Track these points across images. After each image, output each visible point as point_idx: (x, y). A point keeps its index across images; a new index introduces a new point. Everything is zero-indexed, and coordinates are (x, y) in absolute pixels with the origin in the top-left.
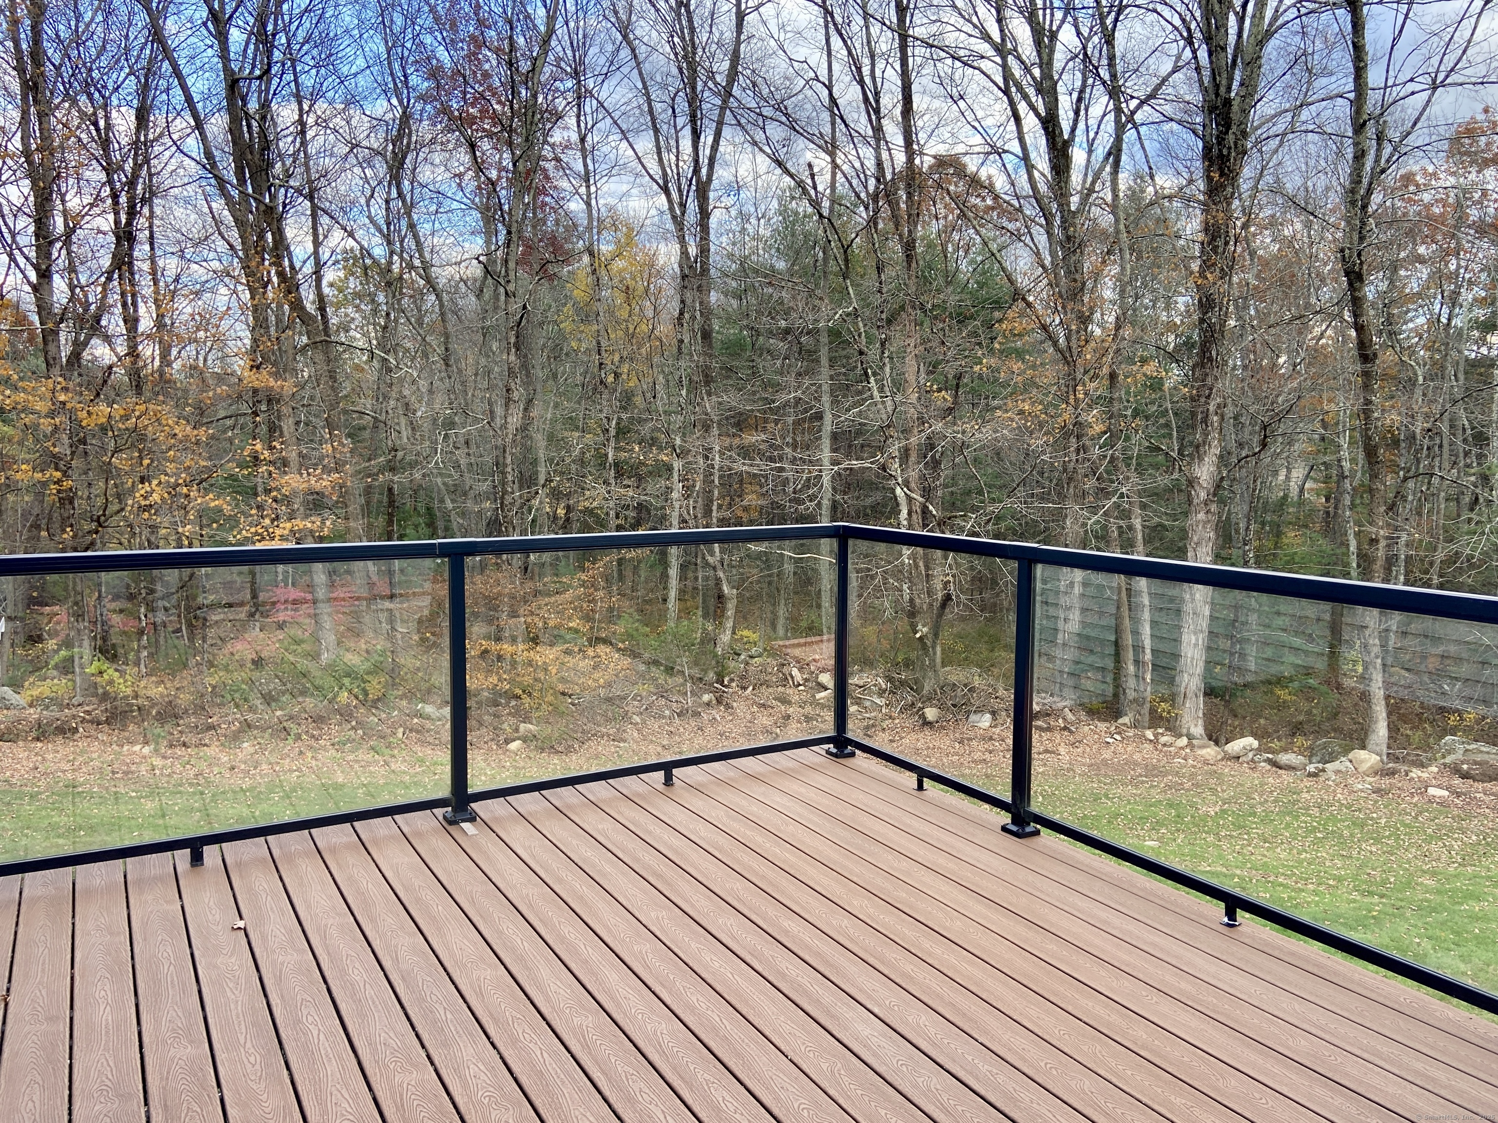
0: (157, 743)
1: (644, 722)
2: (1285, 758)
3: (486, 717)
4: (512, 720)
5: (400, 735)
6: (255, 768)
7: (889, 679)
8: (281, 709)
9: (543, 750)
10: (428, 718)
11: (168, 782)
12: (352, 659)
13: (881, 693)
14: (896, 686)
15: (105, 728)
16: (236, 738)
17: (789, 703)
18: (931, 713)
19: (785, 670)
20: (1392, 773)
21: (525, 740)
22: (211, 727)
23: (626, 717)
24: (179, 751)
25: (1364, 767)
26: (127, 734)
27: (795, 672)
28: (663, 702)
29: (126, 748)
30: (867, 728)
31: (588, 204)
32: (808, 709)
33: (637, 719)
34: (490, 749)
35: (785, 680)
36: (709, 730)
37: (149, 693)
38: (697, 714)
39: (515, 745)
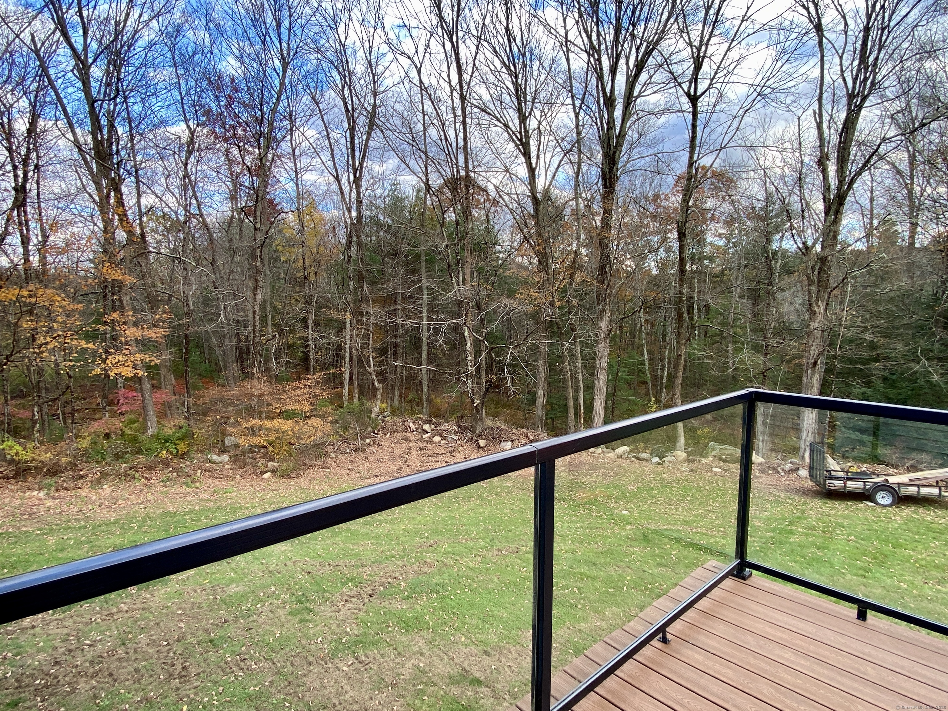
0: (49, 490)
1: (336, 456)
2: (642, 455)
3: (248, 460)
4: (263, 461)
5: (199, 474)
6: (115, 504)
7: (459, 426)
8: (126, 463)
9: (283, 477)
10: (215, 463)
11: (60, 520)
12: (168, 431)
13: (456, 433)
14: (463, 429)
15: (13, 481)
16: (99, 482)
17: (410, 441)
18: (482, 443)
19: (406, 424)
20: (693, 461)
21: (273, 471)
22: (82, 477)
23: (327, 454)
24: (62, 493)
25: (681, 459)
26: (27, 484)
27: (411, 425)
28: (346, 445)
29: (27, 494)
30: (451, 452)
31: (297, 184)
32: (420, 444)
33: (333, 455)
34: (252, 479)
35: (406, 429)
36: (371, 459)
37: (41, 459)
38: (364, 450)
39: (267, 475)
